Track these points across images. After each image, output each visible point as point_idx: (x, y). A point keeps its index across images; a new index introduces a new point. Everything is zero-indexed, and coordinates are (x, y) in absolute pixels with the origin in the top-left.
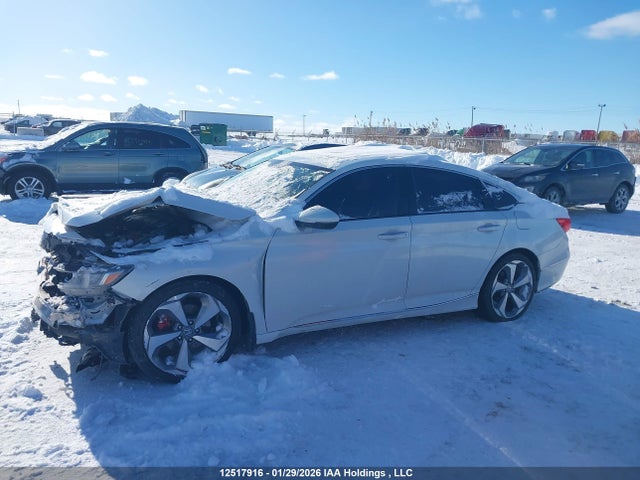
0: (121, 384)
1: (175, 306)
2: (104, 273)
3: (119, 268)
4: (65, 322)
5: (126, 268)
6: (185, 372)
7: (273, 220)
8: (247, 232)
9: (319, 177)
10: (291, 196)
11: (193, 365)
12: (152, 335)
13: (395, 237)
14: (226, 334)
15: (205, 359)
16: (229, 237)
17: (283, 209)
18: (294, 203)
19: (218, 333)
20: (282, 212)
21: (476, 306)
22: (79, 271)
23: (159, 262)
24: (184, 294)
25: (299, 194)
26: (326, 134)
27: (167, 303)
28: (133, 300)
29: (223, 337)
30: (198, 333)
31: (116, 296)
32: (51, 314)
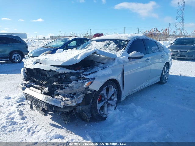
0: (86, 125)
1: (104, 92)
2: (86, 82)
3: (91, 79)
4: (68, 104)
5: (93, 79)
6: (107, 115)
7: (122, 58)
8: (117, 63)
9: (126, 43)
10: (121, 49)
11: (109, 112)
12: (99, 103)
13: (148, 61)
14: (116, 99)
15: (112, 109)
16: (114, 65)
17: (122, 54)
18: (124, 51)
19: (113, 99)
20: (123, 55)
21: (160, 80)
22: (72, 83)
23: (100, 76)
24: (107, 87)
25: (124, 49)
26: (44, 39)
27: (103, 90)
28: (95, 91)
29: (115, 100)
30: (108, 100)
31: (90, 90)
32: (62, 103)
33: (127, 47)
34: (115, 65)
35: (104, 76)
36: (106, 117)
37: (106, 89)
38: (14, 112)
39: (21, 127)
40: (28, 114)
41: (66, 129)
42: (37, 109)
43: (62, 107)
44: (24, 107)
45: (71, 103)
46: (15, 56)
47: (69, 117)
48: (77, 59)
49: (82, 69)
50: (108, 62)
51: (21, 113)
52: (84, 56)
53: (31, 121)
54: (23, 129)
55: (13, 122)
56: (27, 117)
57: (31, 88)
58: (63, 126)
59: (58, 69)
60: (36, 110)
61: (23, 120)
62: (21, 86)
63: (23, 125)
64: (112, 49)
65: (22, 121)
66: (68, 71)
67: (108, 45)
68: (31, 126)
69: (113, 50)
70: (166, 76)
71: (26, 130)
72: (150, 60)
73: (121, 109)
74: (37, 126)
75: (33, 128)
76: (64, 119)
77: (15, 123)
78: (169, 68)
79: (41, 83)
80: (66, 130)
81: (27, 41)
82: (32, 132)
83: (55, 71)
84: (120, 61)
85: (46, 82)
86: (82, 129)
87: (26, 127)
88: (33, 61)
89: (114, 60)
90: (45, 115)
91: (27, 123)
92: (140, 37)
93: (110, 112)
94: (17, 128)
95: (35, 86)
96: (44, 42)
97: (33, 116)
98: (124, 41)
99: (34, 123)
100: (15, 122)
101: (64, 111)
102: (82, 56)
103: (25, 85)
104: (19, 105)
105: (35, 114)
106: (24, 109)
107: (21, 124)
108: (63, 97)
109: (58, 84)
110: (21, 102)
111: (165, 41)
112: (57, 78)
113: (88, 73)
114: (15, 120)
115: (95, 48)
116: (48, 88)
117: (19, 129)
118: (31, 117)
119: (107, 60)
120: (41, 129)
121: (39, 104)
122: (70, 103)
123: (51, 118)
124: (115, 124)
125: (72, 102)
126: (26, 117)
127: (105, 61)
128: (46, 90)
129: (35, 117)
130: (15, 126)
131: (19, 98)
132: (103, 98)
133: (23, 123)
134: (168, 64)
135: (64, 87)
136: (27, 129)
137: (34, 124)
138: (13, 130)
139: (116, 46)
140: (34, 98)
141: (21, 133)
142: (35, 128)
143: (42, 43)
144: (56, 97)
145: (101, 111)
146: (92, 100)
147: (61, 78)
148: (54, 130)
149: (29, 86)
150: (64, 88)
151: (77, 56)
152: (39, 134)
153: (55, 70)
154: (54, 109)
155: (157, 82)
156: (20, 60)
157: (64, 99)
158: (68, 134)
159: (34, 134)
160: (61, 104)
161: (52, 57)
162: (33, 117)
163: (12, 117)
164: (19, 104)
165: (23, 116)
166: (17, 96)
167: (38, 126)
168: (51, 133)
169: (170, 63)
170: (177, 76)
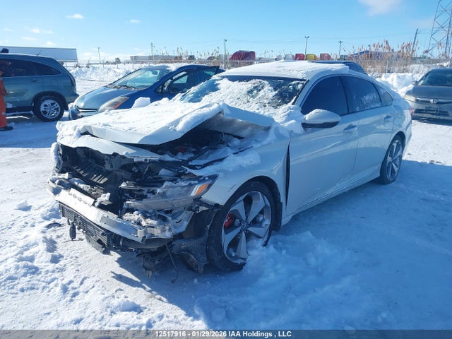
1: (239, 207)
2: (195, 184)
3: (207, 178)
4: (153, 235)
5: (213, 178)
6: (245, 259)
7: (286, 124)
8: (274, 136)
9: (300, 86)
10: (287, 103)
11: (250, 252)
12: (226, 233)
13: (352, 130)
14: (268, 222)
15: (257, 246)
16: (265, 142)
17: (289, 114)
18: (293, 109)
19: (261, 222)
20: (289, 117)
21: (379, 175)
22: (164, 186)
23: (231, 170)
24: (246, 194)
25: (293, 101)
26: (118, 61)
27: (236, 204)
28: (217, 205)
29: (266, 225)
30: (250, 225)
31: (205, 204)
32: (139, 230)
33: (302, 96)
34: (270, 144)
35: (241, 169)
36: (244, 264)
37: (244, 200)
38: (36, 244)
39: (49, 279)
40: (65, 249)
41: (149, 288)
42: (87, 238)
43: (139, 239)
44: (60, 231)
45: (159, 231)
46: (45, 106)
47: (157, 262)
48: (175, 130)
49: (190, 152)
50: (252, 135)
51: (51, 246)
52: (194, 122)
53: (72, 267)
54: (52, 285)
55: (30, 268)
56: (63, 257)
57: (73, 191)
58: (142, 282)
59: (131, 151)
60: (85, 240)
61: (54, 264)
62: (51, 183)
63: (53, 277)
64: (266, 101)
65: (52, 266)
66: (156, 157)
67: (255, 92)
68: (72, 278)
69: (267, 105)
70: (396, 165)
71: (58, 289)
72: (356, 129)
73: (280, 243)
74: (85, 278)
75: (75, 284)
76: (147, 264)
77: (35, 271)
78: (403, 146)
79: (95, 180)
80: (150, 291)
81: (77, 66)
82: (72, 292)
83: (123, 157)
84: (281, 132)
85: (106, 179)
86: (185, 289)
87: (59, 282)
88: (77, 129)
89: (268, 129)
90: (104, 252)
91: (62, 270)
92: (336, 71)
93: (253, 253)
94: (40, 283)
95: (82, 186)
96: (116, 70)
97: (77, 255)
98: (294, 82)
99: (78, 271)
100: (37, 269)
101: (145, 247)
102: (188, 123)
103: (60, 183)
104: (49, 226)
105: (83, 250)
106: (58, 237)
107: (50, 274)
108: (142, 218)
109: (132, 187)
110: (53, 219)
111: (403, 74)
112: (131, 171)
113: (202, 162)
114: (35, 264)
115: (221, 103)
116: (109, 194)
117: (44, 284)
118: (72, 257)
119: (250, 128)
120: (93, 287)
121: (90, 228)
122: (157, 232)
123: (119, 261)
124: (262, 281)
125: (163, 231)
126: (61, 256)
127: (244, 133)
128: (105, 198)
129: (81, 255)
130: (36, 277)
131: (49, 208)
132: (237, 220)
133: (53, 272)
134: (401, 138)
135: (145, 193)
136: (60, 285)
137: (79, 273)
138: (30, 286)
139: (274, 93)
140: (78, 215)
141: (48, 295)
142: (79, 283)
143: (111, 73)
144: (127, 216)
145: (231, 250)
146: (208, 226)
147: (139, 172)
148: (122, 290)
149: (68, 186)
150: (145, 197)
151: (177, 122)
152: (87, 298)
153: (124, 154)
154: (121, 243)
155: (373, 179)
156: (58, 113)
157: (144, 223)
158: (154, 301)
159: (77, 297)
160: (136, 234)
161: (122, 120)
162: (77, 257)
163: (31, 255)
164: (47, 223)
165: (55, 253)
166: (45, 202)
167: (87, 279)
168: (113, 297)
169: (407, 134)
170: (423, 165)
